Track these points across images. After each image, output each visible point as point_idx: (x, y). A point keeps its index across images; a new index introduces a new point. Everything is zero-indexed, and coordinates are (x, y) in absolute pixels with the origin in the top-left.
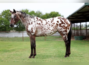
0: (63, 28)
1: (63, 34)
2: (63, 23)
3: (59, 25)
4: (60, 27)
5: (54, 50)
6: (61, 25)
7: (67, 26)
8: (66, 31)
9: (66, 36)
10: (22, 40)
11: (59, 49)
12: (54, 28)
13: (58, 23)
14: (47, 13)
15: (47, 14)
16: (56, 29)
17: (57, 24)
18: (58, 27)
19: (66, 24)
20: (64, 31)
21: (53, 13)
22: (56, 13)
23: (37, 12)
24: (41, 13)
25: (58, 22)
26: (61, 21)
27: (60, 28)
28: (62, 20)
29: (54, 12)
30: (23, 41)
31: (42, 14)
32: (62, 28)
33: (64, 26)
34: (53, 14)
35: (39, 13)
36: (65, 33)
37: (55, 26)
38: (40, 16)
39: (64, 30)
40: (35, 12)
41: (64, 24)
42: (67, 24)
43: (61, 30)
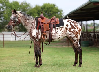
0: (73, 33)
1: (74, 40)
2: (73, 27)
3: (68, 29)
4: (69, 31)
5: (49, 58)
6: (71, 30)
7: (78, 31)
8: (77, 37)
9: (77, 42)
10: (3, 45)
11: (55, 57)
12: (62, 33)
13: (68, 27)
14: (38, 5)
15: (37, 7)
16: (65, 33)
17: (66, 28)
18: (67, 31)
19: (76, 28)
20: (74, 37)
21: (47, 6)
22: (51, 5)
23: (22, 3)
24: (28, 5)
25: (67, 25)
26: (71, 25)
27: (70, 33)
28: (72, 23)
29: (49, 4)
30: (4, 47)
31: (30, 7)
32: (71, 33)
33: (74, 31)
34: (46, 8)
35: (25, 4)
36: (76, 38)
37: (65, 31)
38: (27, 10)
39: (74, 35)
40: (20, 4)
41: (74, 29)
42: (78, 28)
43: (70, 36)
